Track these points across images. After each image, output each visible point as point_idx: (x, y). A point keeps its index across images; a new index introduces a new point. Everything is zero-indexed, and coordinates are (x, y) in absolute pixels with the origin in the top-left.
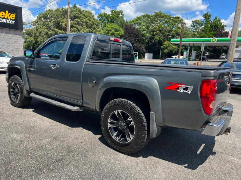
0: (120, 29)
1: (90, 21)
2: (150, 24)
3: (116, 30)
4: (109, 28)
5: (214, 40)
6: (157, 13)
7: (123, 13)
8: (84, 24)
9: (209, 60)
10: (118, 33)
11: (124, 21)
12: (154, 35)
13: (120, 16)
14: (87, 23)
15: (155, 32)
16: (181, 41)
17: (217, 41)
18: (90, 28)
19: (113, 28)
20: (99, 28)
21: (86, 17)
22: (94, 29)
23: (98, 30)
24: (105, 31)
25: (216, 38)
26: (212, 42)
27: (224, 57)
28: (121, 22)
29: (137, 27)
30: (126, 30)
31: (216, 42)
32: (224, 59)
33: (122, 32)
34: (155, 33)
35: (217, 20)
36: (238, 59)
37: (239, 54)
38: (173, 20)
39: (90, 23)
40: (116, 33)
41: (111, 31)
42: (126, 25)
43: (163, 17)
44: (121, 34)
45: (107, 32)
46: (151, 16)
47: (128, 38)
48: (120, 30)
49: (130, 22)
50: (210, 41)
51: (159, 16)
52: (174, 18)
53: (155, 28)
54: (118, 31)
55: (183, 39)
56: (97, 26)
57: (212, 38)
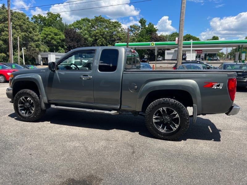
0: (60, 33)
1: (24, 24)
2: (91, 28)
3: (56, 34)
4: (47, 31)
5: (153, 44)
6: (97, 18)
7: (61, 17)
8: (18, 27)
9: (149, 62)
10: (59, 37)
11: (63, 25)
12: (96, 40)
13: (58, 19)
14: (20, 26)
15: (97, 36)
17: (156, 45)
18: (26, 31)
19: (52, 32)
20: (36, 32)
21: (18, 19)
22: (30, 33)
23: (35, 33)
24: (43, 35)
25: (154, 43)
26: (151, 46)
27: (161, 59)
28: (60, 26)
29: (78, 31)
30: (67, 34)
31: (154, 46)
32: (161, 61)
33: (63, 36)
34: (97, 38)
35: (151, 26)
36: (172, 60)
37: (172, 55)
38: (112, 24)
39: (24, 27)
40: (56, 37)
41: (50, 35)
42: (66, 29)
43: (103, 22)
44: (62, 39)
45: (45, 36)
46: (92, 21)
47: (70, 42)
48: (60, 35)
49: (70, 26)
50: (149, 45)
51: (99, 20)
52: (113, 22)
53: (97, 33)
54: (58, 36)
56: (33, 29)
57: (151, 43)
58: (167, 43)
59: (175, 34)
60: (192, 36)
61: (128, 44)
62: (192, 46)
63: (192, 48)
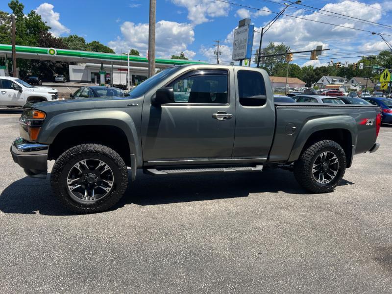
5: (52, 52)
9: (43, 84)
16: (13, 49)
17: (58, 54)
25: (56, 50)
26: (49, 55)
27: (62, 79)
31: (55, 55)
32: (63, 82)
35: (35, 17)
36: (82, 82)
37: (81, 74)
50: (46, 53)
55: (16, 46)
57: (49, 49)
58: (80, 53)
59: (75, 38)
60: (102, 46)
61: (13, 47)
62: (130, 63)
63: (130, 66)
